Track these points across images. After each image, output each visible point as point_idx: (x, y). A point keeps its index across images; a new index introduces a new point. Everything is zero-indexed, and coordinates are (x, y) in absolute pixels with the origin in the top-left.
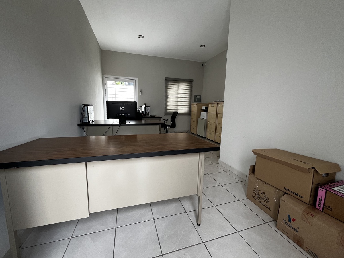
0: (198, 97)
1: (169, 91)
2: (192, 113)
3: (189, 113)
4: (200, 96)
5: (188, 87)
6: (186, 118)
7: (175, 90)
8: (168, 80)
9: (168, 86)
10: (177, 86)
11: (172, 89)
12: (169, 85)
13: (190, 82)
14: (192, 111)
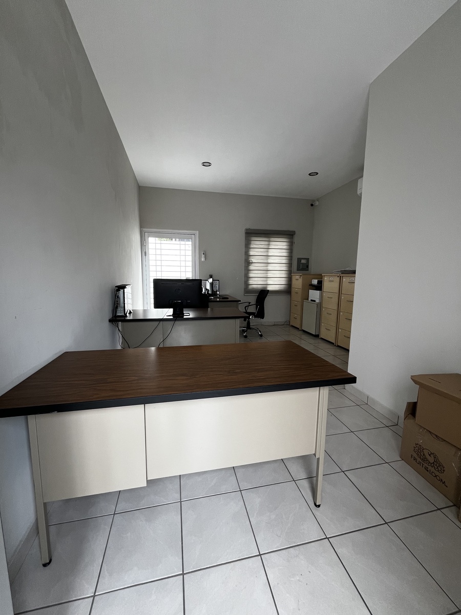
0: (303, 261)
1: (252, 253)
2: (293, 290)
3: (288, 291)
4: (308, 260)
5: (285, 244)
6: (283, 299)
7: (262, 250)
8: (251, 234)
9: (250, 244)
10: (266, 243)
11: (257, 248)
12: (252, 242)
13: (289, 235)
14: (293, 286)
